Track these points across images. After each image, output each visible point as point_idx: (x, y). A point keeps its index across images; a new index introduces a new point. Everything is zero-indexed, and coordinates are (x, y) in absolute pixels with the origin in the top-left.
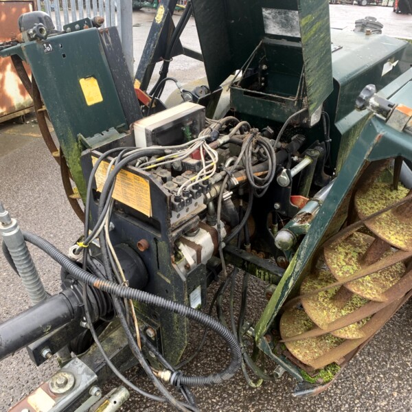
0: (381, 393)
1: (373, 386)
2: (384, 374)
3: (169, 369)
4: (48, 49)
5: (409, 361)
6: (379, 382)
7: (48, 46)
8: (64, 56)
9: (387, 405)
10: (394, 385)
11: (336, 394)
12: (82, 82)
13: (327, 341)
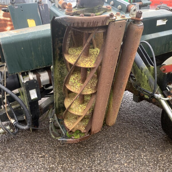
0: (119, 162)
1: (117, 159)
2: (126, 156)
3: (15, 119)
4: (16, 7)
5: (143, 155)
6: (121, 158)
7: (16, 6)
8: (22, 11)
9: (118, 167)
10: (128, 161)
11: (97, 156)
12: (28, 20)
13: (83, 123)
